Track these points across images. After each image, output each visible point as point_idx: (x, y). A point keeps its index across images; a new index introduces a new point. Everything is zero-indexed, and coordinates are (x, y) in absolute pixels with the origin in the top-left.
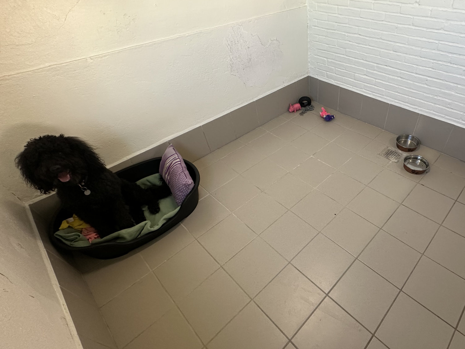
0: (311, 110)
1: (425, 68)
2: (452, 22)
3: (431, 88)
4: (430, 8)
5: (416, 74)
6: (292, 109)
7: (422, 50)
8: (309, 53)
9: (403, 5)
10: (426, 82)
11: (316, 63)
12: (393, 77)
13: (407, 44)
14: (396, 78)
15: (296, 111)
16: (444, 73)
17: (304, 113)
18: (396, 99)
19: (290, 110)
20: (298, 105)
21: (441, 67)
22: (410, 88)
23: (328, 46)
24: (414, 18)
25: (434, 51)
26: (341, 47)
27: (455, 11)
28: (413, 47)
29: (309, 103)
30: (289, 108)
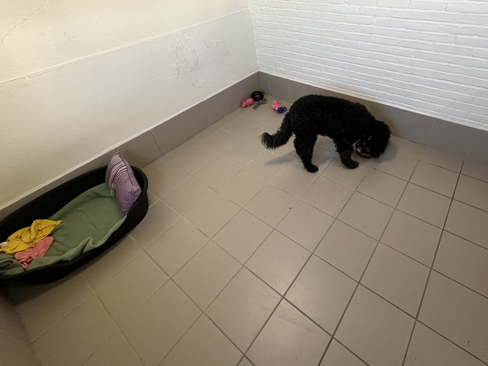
0: (264, 104)
1: (363, 58)
2: (379, 18)
3: (372, 76)
4: (359, 7)
5: (356, 64)
6: (244, 104)
7: (358, 43)
8: (257, 51)
9: (335, 5)
10: (366, 70)
11: (264, 59)
12: (336, 68)
13: (343, 38)
14: (339, 69)
15: (249, 106)
16: (381, 62)
17: (257, 107)
18: (342, 88)
19: (243, 105)
20: (250, 100)
21: (377, 56)
22: (353, 77)
23: (273, 43)
24: (345, 16)
25: (368, 43)
26: (285, 44)
27: (380, 8)
28: (350, 41)
29: (262, 97)
30: (242, 103)
